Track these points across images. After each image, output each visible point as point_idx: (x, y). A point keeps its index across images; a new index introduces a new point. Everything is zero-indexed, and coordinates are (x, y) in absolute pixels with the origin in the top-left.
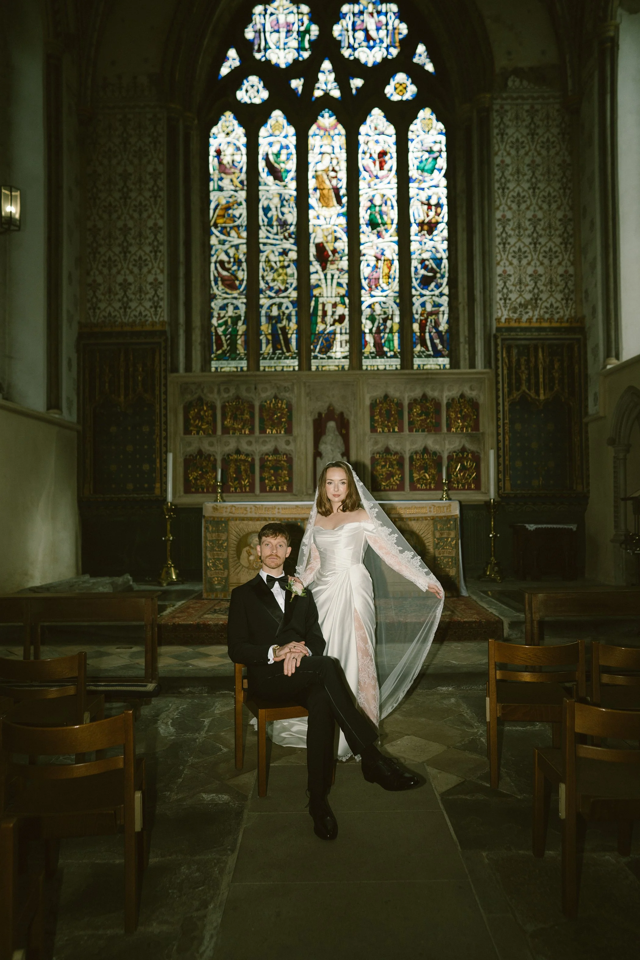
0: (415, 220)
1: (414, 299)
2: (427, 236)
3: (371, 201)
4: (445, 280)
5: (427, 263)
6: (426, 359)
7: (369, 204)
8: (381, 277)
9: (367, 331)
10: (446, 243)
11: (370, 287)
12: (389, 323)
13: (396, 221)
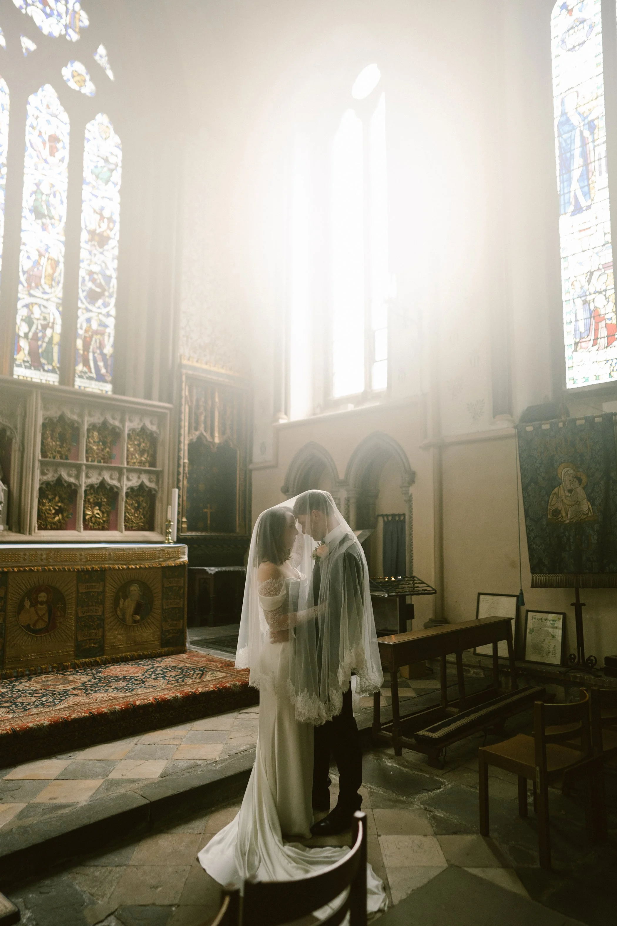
0: (86, 227)
1: (80, 312)
2: (98, 248)
3: (38, 185)
4: (113, 301)
5: (95, 276)
6: (88, 381)
7: (35, 188)
8: (43, 276)
9: (22, 334)
10: (116, 261)
11: (29, 285)
12: (49, 332)
13: (64, 220)
